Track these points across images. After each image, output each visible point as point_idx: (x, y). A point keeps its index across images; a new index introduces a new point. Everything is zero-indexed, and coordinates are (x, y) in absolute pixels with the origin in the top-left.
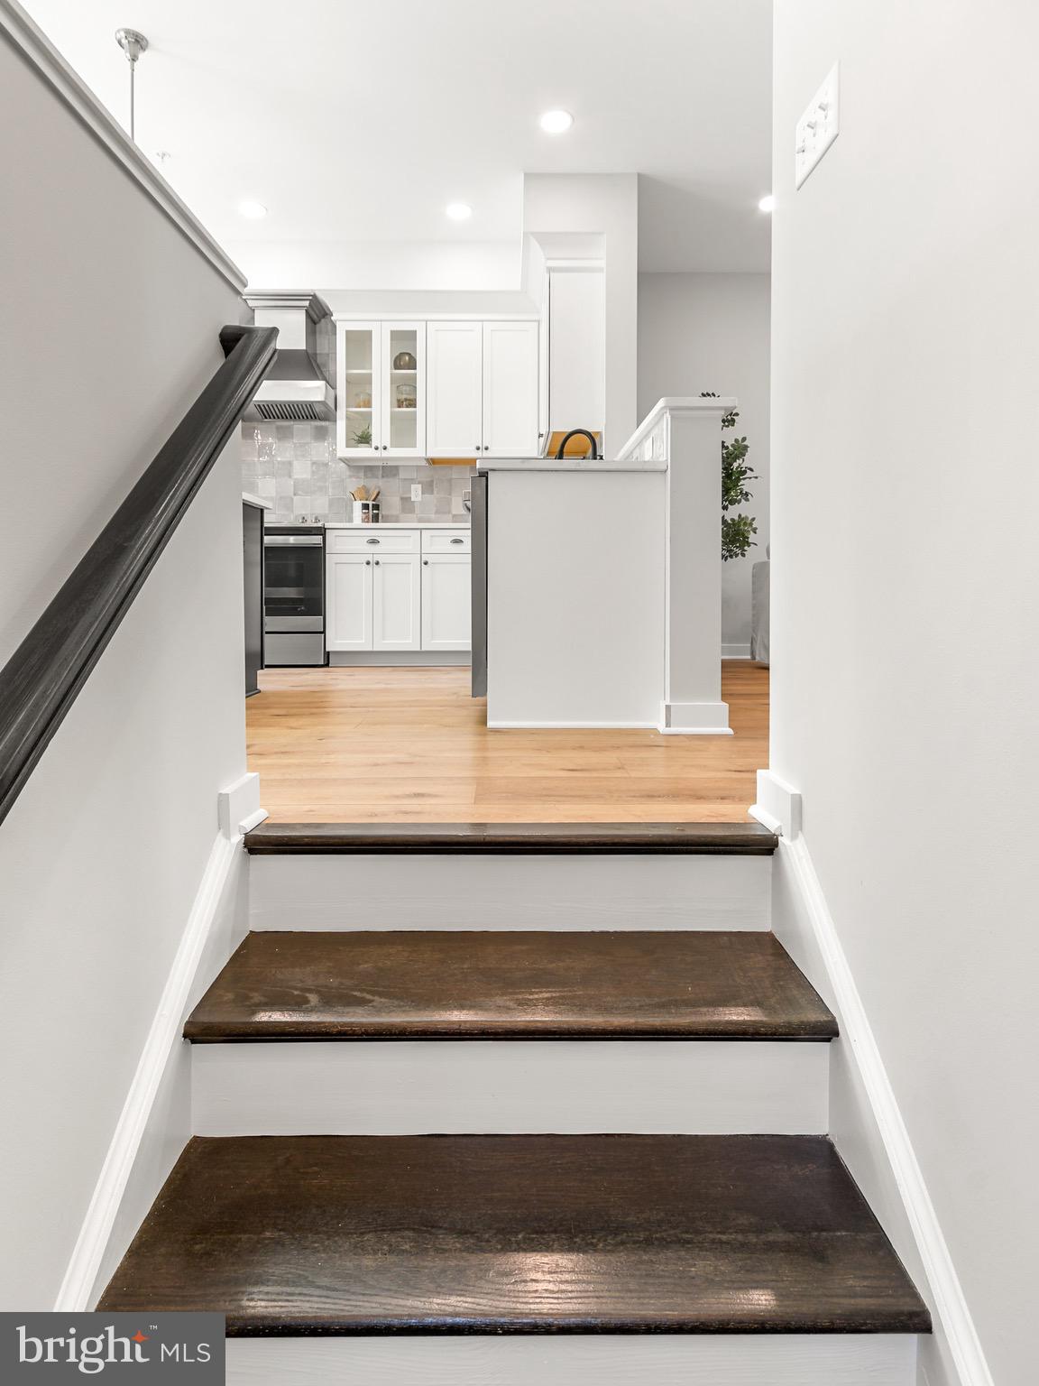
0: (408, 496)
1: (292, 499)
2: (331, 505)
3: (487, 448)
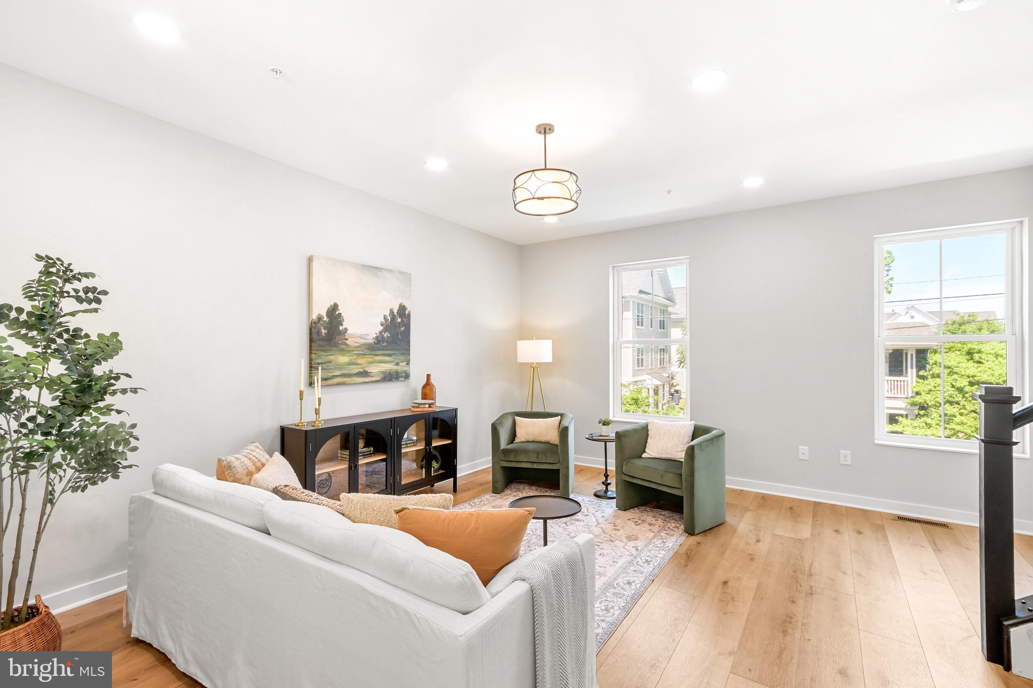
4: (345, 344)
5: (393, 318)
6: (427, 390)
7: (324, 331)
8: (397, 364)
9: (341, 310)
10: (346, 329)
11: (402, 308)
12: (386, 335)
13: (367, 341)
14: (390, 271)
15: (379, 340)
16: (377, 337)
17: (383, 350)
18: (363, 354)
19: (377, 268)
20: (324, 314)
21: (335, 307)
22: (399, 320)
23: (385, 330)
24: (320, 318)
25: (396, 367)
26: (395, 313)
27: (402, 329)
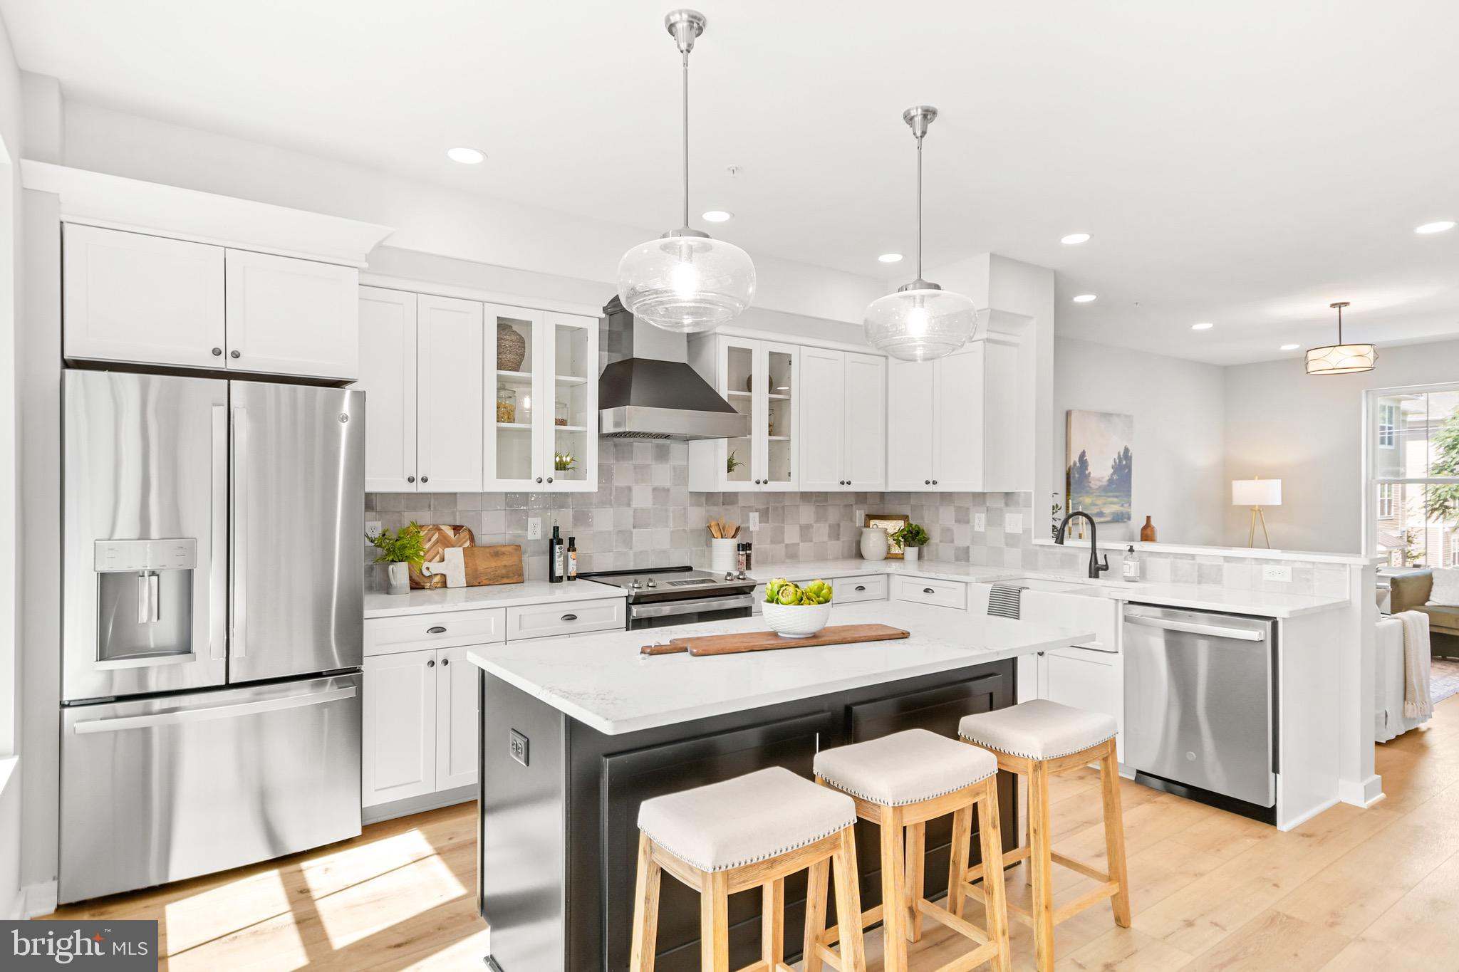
0: (747, 525)
1: (632, 532)
2: (672, 540)
3: (849, 483)
4: (1090, 487)
5: (1120, 461)
6: (1148, 532)
7: (1077, 476)
8: (1122, 506)
9: (1088, 457)
10: (1090, 473)
11: (1127, 450)
12: (1115, 477)
13: (1101, 484)
14: (1118, 415)
15: (1111, 481)
16: (1109, 480)
17: (1112, 492)
18: (1099, 496)
19: (1111, 415)
20: (1077, 461)
21: (1083, 454)
22: (1124, 462)
23: (1114, 473)
24: (1075, 463)
25: (1121, 508)
26: (1122, 456)
27: (1126, 471)
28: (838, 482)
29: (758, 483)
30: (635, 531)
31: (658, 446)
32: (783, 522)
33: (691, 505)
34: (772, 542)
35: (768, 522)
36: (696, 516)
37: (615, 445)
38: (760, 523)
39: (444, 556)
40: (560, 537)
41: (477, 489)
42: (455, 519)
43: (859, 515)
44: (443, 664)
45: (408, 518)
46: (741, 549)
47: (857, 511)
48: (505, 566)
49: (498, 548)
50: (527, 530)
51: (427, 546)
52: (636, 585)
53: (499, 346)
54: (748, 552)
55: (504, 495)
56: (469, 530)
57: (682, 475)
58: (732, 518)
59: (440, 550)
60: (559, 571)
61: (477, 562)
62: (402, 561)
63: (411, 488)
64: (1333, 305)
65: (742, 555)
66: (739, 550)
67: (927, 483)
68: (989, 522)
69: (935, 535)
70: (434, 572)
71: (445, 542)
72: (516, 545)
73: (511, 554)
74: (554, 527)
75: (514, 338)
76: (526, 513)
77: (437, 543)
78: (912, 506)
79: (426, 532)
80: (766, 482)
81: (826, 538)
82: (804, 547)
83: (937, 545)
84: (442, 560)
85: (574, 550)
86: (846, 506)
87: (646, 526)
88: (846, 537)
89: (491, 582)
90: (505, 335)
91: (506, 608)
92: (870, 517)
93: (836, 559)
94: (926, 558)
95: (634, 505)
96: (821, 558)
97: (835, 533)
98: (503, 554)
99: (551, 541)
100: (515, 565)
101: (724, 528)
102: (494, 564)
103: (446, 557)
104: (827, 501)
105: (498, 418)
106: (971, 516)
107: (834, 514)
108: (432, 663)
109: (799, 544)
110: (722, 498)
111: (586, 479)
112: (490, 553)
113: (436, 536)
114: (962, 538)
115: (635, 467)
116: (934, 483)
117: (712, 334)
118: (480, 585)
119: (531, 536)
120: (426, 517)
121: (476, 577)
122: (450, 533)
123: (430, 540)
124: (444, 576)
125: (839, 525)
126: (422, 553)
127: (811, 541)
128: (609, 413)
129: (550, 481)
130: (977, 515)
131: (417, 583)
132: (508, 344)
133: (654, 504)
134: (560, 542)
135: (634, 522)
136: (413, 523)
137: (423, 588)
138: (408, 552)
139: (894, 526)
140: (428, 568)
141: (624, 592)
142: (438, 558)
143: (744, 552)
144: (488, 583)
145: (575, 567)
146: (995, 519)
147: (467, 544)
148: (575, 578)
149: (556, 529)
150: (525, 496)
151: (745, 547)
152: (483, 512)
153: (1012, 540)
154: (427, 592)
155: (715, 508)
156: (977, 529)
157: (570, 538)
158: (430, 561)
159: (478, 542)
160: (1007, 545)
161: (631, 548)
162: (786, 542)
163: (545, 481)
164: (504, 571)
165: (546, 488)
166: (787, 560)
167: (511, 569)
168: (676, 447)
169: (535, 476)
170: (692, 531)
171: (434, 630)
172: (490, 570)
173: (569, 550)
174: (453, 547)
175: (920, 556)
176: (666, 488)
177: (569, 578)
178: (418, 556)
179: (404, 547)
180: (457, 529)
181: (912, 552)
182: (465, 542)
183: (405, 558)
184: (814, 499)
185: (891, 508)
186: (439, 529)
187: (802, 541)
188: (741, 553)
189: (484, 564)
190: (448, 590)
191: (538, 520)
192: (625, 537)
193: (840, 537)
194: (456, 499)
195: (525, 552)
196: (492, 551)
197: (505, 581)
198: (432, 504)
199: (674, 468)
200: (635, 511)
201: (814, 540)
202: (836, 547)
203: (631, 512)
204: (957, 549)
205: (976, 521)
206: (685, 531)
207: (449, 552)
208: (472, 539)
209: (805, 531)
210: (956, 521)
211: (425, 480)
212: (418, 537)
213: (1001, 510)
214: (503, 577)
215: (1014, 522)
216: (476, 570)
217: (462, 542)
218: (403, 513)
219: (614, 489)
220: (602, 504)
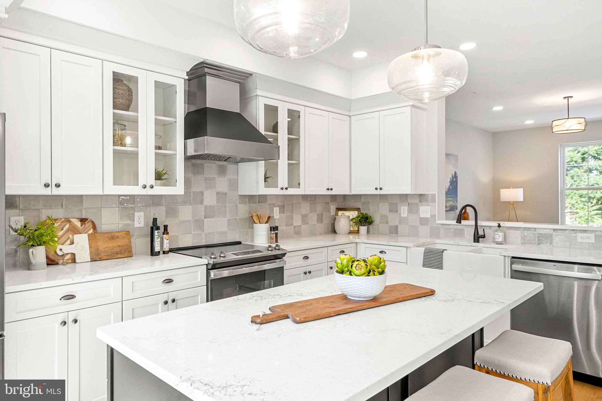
0: (273, 215)
1: (204, 221)
2: (228, 225)
3: (332, 189)
5: (453, 179)
6: (466, 215)
8: (454, 202)
11: (455, 173)
12: (451, 187)
14: (452, 155)
15: (449, 190)
16: (448, 188)
17: (450, 195)
19: (449, 154)
22: (454, 180)
23: (450, 185)
25: (454, 204)
26: (453, 176)
27: (455, 184)
28: (325, 189)
29: (282, 189)
30: (205, 220)
31: (219, 166)
32: (292, 213)
33: (240, 203)
34: (286, 225)
35: (284, 213)
36: (243, 210)
37: (193, 165)
38: (279, 214)
39: (73, 240)
40: (158, 225)
41: (99, 192)
42: (82, 215)
43: (333, 208)
44: (73, 323)
45: (45, 214)
46: (272, 230)
47: (332, 206)
48: (119, 246)
49: (114, 234)
50: (134, 221)
51: (60, 233)
52: (213, 257)
53: (114, 93)
54: (276, 232)
55: (118, 196)
56: (93, 222)
57: (234, 184)
58: (264, 211)
59: (71, 236)
60: (157, 248)
61: (98, 244)
62: (40, 245)
63: (47, 192)
64: (565, 98)
65: (273, 234)
66: (271, 231)
67: (376, 189)
68: (410, 212)
69: (377, 219)
70: (66, 252)
71: (75, 231)
72: (126, 231)
73: (123, 237)
74: (154, 218)
75: (125, 88)
76: (133, 209)
77: (68, 231)
78: (363, 203)
79: (59, 223)
80: (286, 189)
81: (315, 222)
82: (304, 228)
83: (378, 224)
84: (72, 243)
85: (168, 233)
86: (325, 203)
87: (212, 217)
88: (327, 221)
89: (109, 257)
90: (119, 85)
91: (122, 277)
92: (338, 209)
93: (321, 234)
94: (371, 232)
95: (205, 203)
96: (313, 234)
97: (320, 219)
98: (118, 237)
99: (152, 228)
100: (126, 245)
101: (260, 216)
102: (110, 244)
103: (75, 242)
104: (316, 200)
105: (113, 143)
106: (399, 208)
107: (319, 208)
108: (65, 323)
109: (301, 226)
110: (258, 199)
111: (176, 186)
112: (108, 236)
113: (67, 226)
114: (393, 220)
115: (206, 179)
116: (381, 189)
117: (254, 96)
118: (101, 260)
119: (137, 225)
120: (58, 213)
121: (98, 254)
122: (78, 224)
123: (62, 229)
124: (74, 255)
125: (322, 214)
126: (56, 239)
127: (308, 224)
128: (191, 142)
129: (152, 187)
130: (402, 208)
131: (52, 261)
132: (120, 92)
133: (218, 203)
134: (158, 228)
135: (205, 214)
136: (49, 217)
137: (57, 264)
138: (45, 239)
139: (354, 214)
140: (61, 250)
141: (205, 261)
142: (68, 242)
143: (274, 232)
144: (107, 258)
145: (168, 245)
146: (413, 210)
147: (91, 231)
148: (168, 252)
149: (155, 220)
150: (132, 198)
151: (274, 229)
152: (102, 209)
153: (424, 221)
154: (60, 267)
155: (254, 205)
156: (402, 215)
157: (164, 226)
158: (63, 244)
159: (98, 230)
160: (421, 224)
161: (203, 231)
162: (294, 225)
163: (148, 187)
164: (118, 250)
165: (149, 192)
166: (295, 236)
167: (123, 248)
168: (230, 167)
169: (141, 183)
170: (240, 219)
171: (66, 298)
172: (108, 249)
173: (164, 234)
174: (80, 233)
175: (368, 232)
176: (225, 192)
177: (164, 253)
178: (53, 241)
179: (42, 235)
180: (83, 221)
181: (363, 229)
182: (90, 229)
183: (42, 243)
184: (309, 199)
185: (349, 204)
186: (68, 221)
187: (303, 224)
188: (272, 232)
189: (103, 245)
190: (77, 265)
191: (142, 214)
192: (199, 224)
193: (323, 221)
194: (82, 200)
195: (133, 236)
196: (109, 236)
197: (119, 256)
198: (64, 203)
199: (230, 180)
200: (206, 207)
201: (309, 223)
202: (321, 227)
203: (202, 208)
204: (390, 227)
205: (402, 211)
206: (236, 219)
207: (77, 238)
208: (94, 227)
209: (304, 218)
210: (390, 211)
211: (58, 186)
212: (53, 227)
213: (417, 204)
214: (117, 254)
215: (425, 211)
216: (98, 250)
217: (86, 230)
218: (41, 210)
219: (192, 192)
220: (184, 203)
